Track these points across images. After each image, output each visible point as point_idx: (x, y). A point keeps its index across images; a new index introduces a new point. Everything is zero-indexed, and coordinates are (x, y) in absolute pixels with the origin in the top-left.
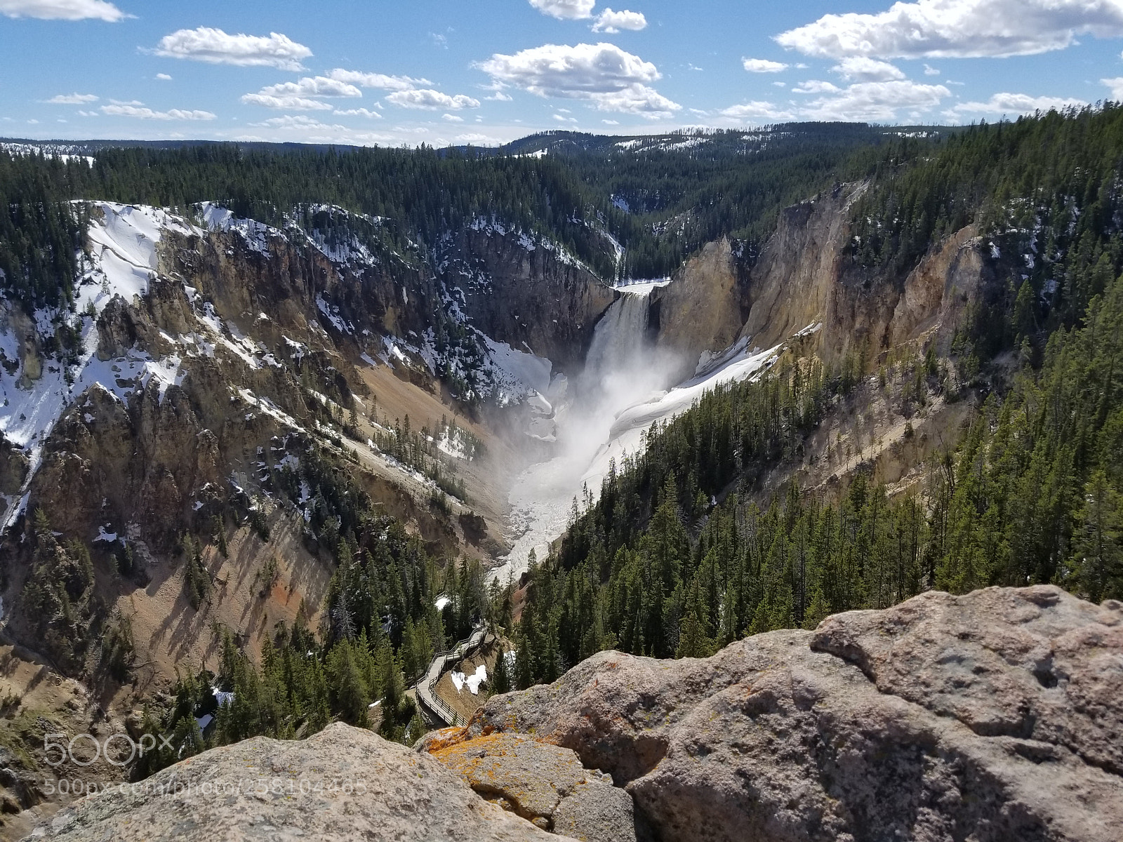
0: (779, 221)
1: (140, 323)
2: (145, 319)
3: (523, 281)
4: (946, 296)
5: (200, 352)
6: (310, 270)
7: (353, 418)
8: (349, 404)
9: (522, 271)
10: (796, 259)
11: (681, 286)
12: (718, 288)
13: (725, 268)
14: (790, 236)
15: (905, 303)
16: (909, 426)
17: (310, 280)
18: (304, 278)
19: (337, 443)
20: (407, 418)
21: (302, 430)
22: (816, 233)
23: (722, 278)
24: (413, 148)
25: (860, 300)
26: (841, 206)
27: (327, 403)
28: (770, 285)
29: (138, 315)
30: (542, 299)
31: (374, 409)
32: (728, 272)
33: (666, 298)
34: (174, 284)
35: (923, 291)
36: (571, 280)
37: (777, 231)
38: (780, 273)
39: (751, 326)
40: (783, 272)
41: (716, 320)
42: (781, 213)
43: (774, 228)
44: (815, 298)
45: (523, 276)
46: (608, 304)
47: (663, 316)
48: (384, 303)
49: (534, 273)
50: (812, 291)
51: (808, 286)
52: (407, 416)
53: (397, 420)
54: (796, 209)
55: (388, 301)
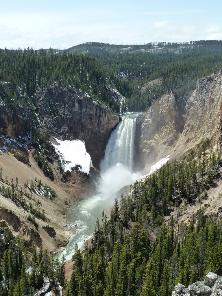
0: (196, 85)
9: (75, 107)
13: (172, 107)
14: (202, 92)
33: (144, 121)
36: (98, 112)
37: (195, 91)
38: (198, 110)
39: (185, 134)
40: (199, 109)
41: (168, 132)
42: (197, 82)
43: (194, 89)
44: (214, 122)
45: (75, 110)
46: (116, 123)
47: (143, 130)
48: (7, 123)
49: (81, 108)
50: (213, 118)
51: (210, 116)
52: (17, 178)
53: (12, 180)
54: (203, 80)
55: (9, 121)
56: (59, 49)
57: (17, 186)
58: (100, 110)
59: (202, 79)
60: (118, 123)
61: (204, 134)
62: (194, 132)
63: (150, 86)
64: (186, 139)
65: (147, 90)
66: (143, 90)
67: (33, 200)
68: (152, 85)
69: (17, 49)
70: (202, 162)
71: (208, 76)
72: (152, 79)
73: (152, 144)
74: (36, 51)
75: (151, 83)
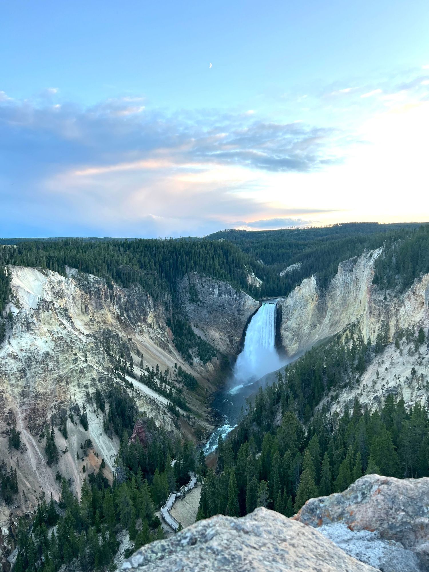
0: (339, 268)
1: (32, 322)
2: (35, 320)
3: (214, 298)
4: (426, 304)
5: (60, 335)
6: (114, 296)
7: (131, 367)
8: (131, 360)
9: (214, 294)
10: (348, 287)
11: (292, 300)
12: (310, 301)
13: (313, 291)
14: (345, 275)
15: (405, 306)
16: (413, 369)
17: (114, 300)
18: (111, 299)
19: (124, 379)
20: (158, 366)
21: (106, 373)
22: (358, 274)
23: (312, 296)
24: (164, 239)
25: (382, 306)
26: (369, 261)
27: (119, 359)
28: (336, 299)
29: (32, 318)
30: (224, 307)
31: (142, 362)
32: (315, 293)
33: (285, 306)
34: (50, 302)
35: (414, 302)
36: (238, 298)
37: (338, 273)
38: (341, 293)
39: (328, 319)
40: (343, 293)
41: (311, 316)
42: (340, 264)
43: (336, 272)
44: (359, 305)
45: (215, 296)
46: (256, 309)
47: (283, 314)
48: (148, 310)
49: (220, 295)
50: (358, 302)
51: (355, 300)
52: (158, 365)
53: (153, 367)
54: (347, 262)
55: (150, 309)
56: (198, 237)
57: (157, 374)
58: (239, 295)
59: (344, 261)
60: (259, 308)
61: (349, 318)
62: (338, 316)
63: (289, 270)
64: (330, 324)
65: (287, 275)
66: (282, 274)
67: (174, 387)
68: (291, 269)
69: (157, 238)
70: (351, 348)
71: (352, 259)
72: (291, 264)
73: (294, 330)
74: (176, 240)
75: (291, 267)
